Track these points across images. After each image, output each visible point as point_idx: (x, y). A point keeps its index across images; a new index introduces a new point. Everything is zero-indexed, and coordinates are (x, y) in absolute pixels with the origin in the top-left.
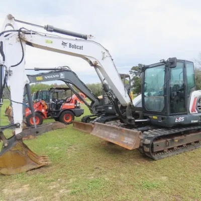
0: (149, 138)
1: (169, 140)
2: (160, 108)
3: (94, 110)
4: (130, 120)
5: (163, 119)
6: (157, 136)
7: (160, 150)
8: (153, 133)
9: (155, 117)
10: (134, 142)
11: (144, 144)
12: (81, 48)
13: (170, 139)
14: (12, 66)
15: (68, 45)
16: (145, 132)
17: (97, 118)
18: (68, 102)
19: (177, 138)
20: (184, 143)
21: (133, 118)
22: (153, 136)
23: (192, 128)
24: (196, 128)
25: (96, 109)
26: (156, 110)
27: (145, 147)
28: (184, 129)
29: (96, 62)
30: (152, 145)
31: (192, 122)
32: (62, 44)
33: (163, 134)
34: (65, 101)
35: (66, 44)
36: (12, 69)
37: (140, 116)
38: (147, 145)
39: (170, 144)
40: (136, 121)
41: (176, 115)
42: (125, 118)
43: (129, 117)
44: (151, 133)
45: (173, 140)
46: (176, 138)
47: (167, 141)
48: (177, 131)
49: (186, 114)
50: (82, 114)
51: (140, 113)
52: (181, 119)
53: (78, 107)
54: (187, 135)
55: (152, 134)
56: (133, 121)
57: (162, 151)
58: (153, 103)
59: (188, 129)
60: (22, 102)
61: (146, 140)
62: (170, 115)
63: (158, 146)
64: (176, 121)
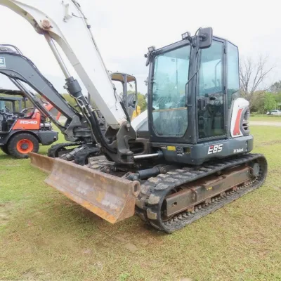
0: (157, 192)
1: (196, 189)
2: (180, 130)
3: (70, 133)
4: (124, 156)
5: (185, 150)
6: (173, 186)
7: (180, 211)
8: (166, 180)
9: (171, 148)
10: (123, 205)
11: (147, 205)
13: (198, 188)
16: (152, 179)
17: (77, 150)
18: (27, 118)
19: (211, 182)
20: (221, 191)
21: (130, 152)
22: (165, 186)
23: (235, 163)
24: (241, 161)
25: (74, 133)
26: (173, 134)
27: (149, 210)
28: (223, 166)
30: (165, 203)
31: (235, 151)
33: (185, 181)
34: (21, 116)
37: (146, 148)
38: (154, 207)
39: (198, 196)
40: (135, 157)
41: (208, 141)
42: (115, 151)
43: (122, 151)
44: (163, 181)
45: (204, 188)
46: (208, 183)
47: (193, 192)
48: (210, 171)
49: (226, 138)
50: (55, 140)
51: (146, 141)
52: (216, 148)
53: (48, 128)
54: (228, 176)
55: (165, 183)
56: (129, 158)
57: (185, 212)
58: (167, 122)
59: (229, 164)
61: (152, 195)
62: (198, 143)
63: (175, 203)
64: (209, 153)
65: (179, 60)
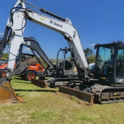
4: (87, 79)
9: (104, 78)
12: (61, 26)
14: (16, 30)
15: (54, 23)
21: (89, 77)
29: (69, 37)
32: (50, 22)
35: (52, 22)
36: (15, 32)
41: (118, 78)
43: (86, 76)
47: (110, 93)
56: (89, 79)
60: (16, 56)
62: (115, 77)
63: (104, 95)
64: (118, 82)
65: (106, 48)
